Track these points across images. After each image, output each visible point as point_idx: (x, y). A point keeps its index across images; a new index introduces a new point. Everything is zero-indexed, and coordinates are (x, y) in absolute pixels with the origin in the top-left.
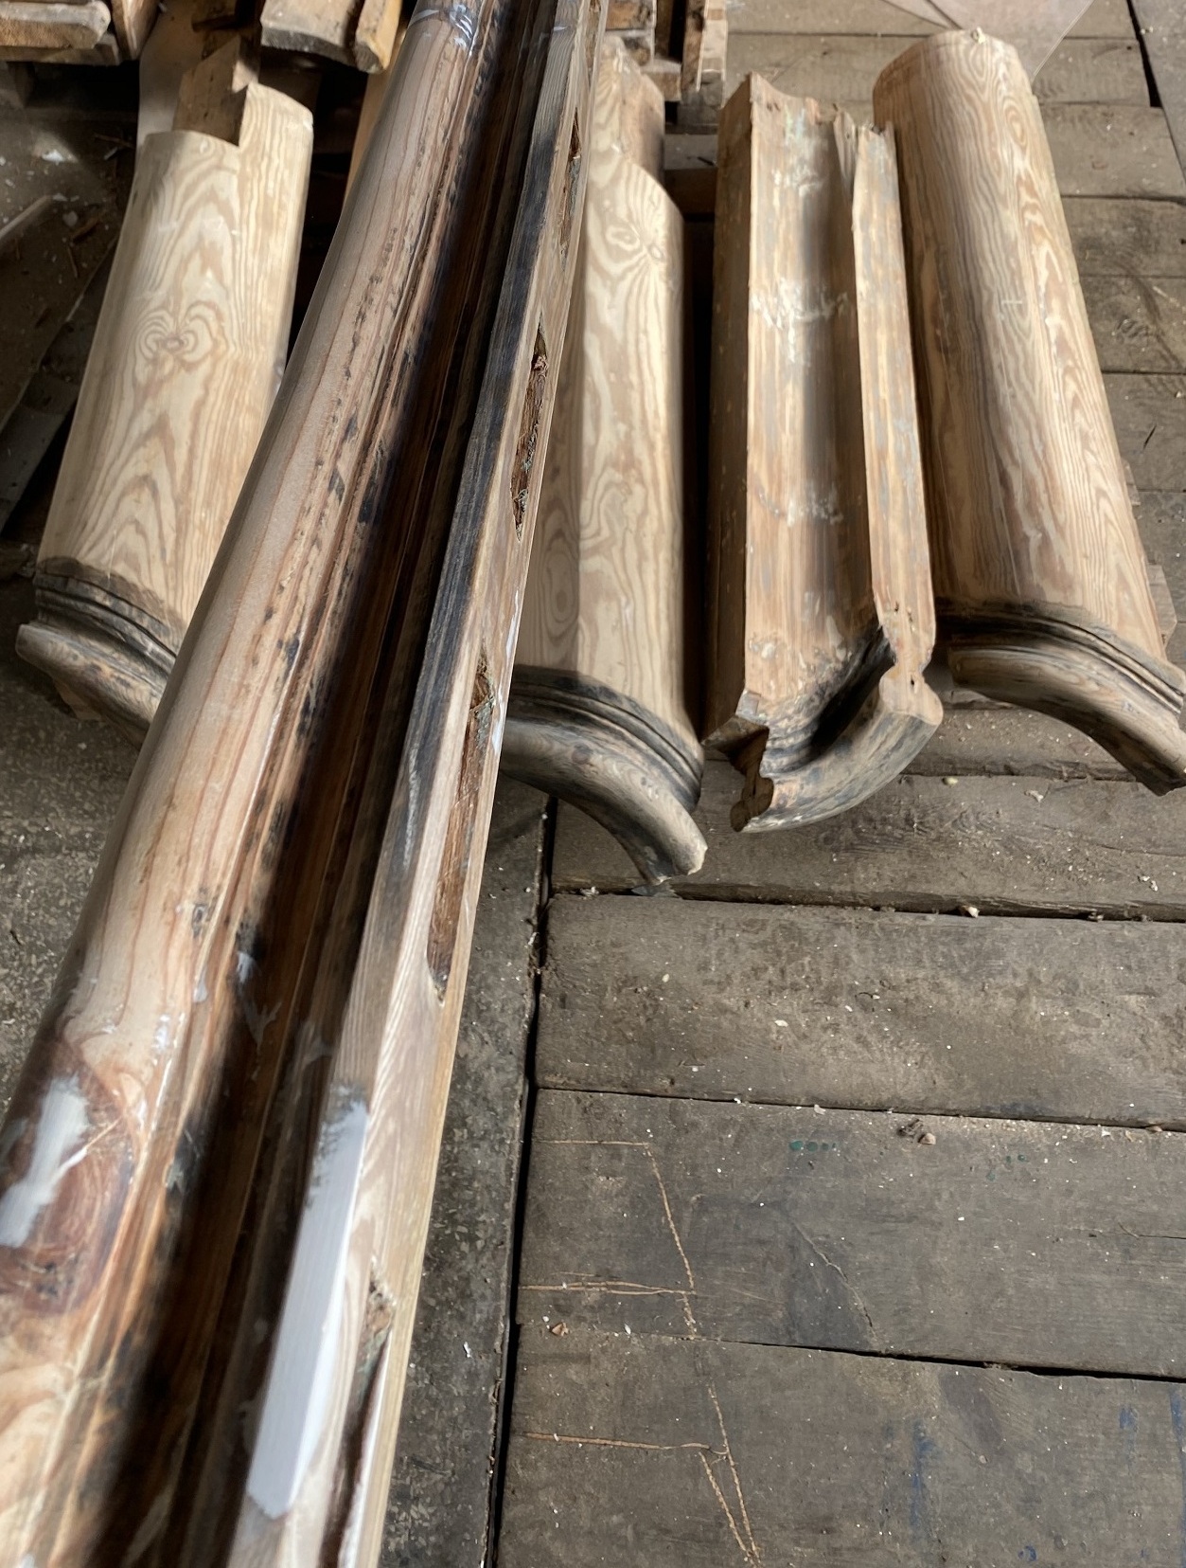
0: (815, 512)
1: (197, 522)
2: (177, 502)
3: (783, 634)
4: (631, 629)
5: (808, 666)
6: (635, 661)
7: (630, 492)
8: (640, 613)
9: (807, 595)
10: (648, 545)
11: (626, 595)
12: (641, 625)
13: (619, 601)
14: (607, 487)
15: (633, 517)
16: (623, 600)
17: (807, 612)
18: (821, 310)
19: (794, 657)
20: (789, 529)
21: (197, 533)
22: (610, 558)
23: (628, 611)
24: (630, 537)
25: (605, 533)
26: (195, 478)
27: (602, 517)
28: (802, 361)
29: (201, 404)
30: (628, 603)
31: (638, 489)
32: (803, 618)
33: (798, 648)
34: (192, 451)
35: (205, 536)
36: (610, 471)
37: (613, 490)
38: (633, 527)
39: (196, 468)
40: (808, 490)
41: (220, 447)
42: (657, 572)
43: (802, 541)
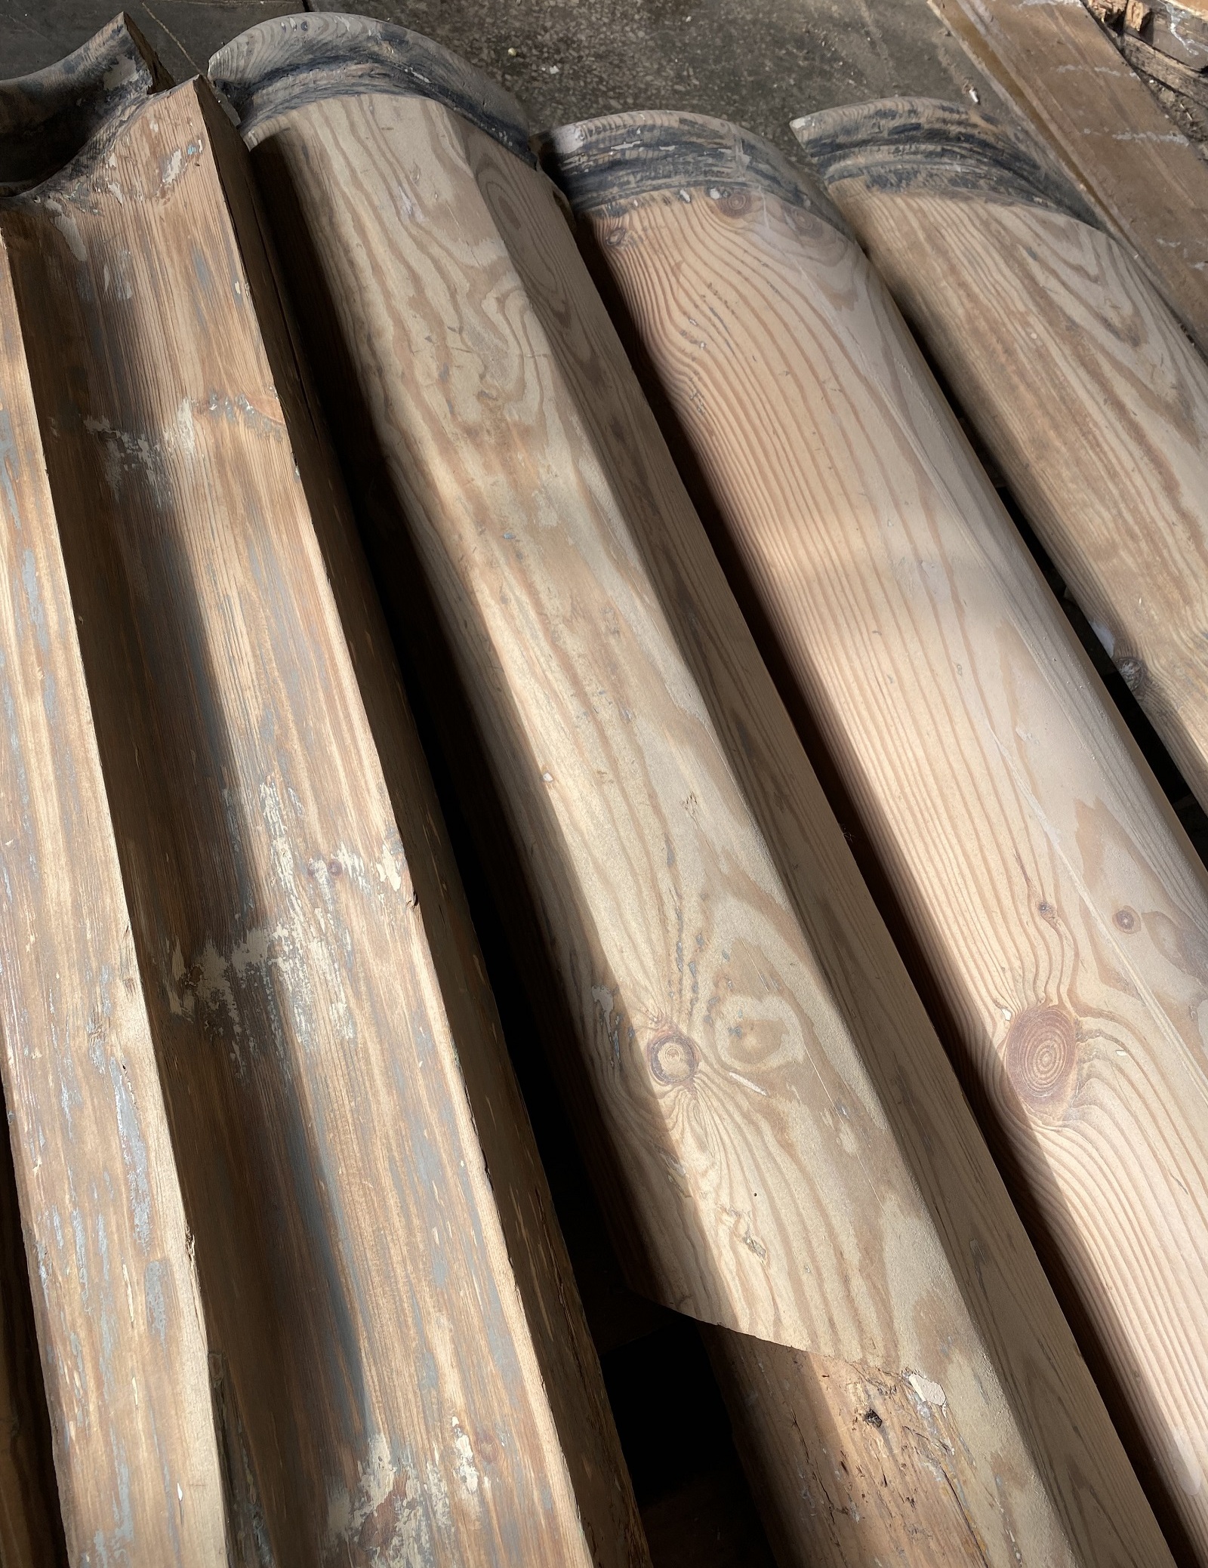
0: (143, 444)
1: (1032, 319)
2: (1073, 326)
3: (155, 211)
4: (394, 184)
5: (107, 191)
6: (370, 144)
7: (481, 395)
8: (388, 214)
9: (129, 294)
10: (417, 328)
11: (419, 226)
12: (381, 198)
13: (426, 212)
14: (522, 384)
15: (461, 358)
16: (420, 217)
17: (123, 267)
18: (230, 974)
19: (130, 192)
20: (184, 393)
21: (1022, 308)
22: (466, 269)
23: (406, 204)
24: (450, 319)
25: (490, 305)
26: (1081, 371)
27: (507, 332)
28: (245, 795)
29: (1170, 487)
30: (412, 216)
31: (472, 412)
32: (130, 255)
33: (128, 208)
34: (1119, 407)
35: (1010, 313)
36: (530, 421)
37: (510, 386)
38: (453, 340)
39: (1094, 388)
40: (166, 487)
41: (1096, 445)
42: (387, 295)
43: (157, 381)
